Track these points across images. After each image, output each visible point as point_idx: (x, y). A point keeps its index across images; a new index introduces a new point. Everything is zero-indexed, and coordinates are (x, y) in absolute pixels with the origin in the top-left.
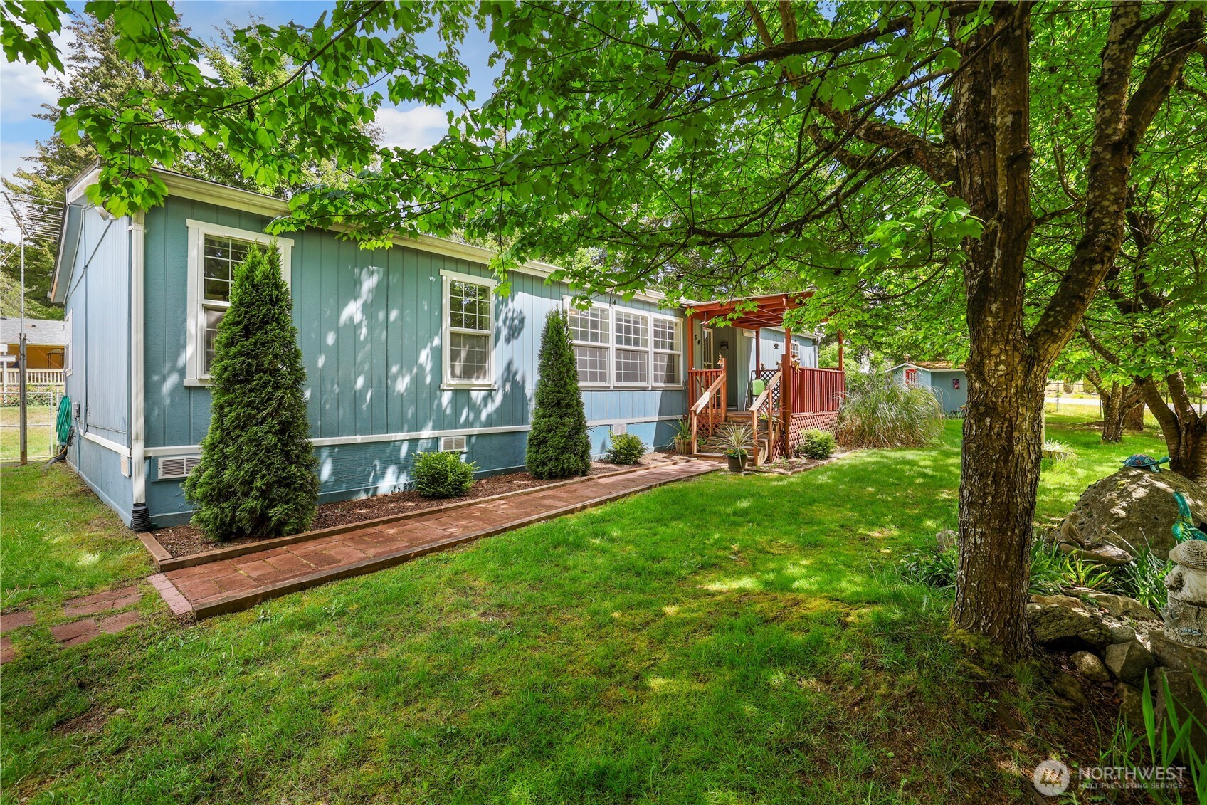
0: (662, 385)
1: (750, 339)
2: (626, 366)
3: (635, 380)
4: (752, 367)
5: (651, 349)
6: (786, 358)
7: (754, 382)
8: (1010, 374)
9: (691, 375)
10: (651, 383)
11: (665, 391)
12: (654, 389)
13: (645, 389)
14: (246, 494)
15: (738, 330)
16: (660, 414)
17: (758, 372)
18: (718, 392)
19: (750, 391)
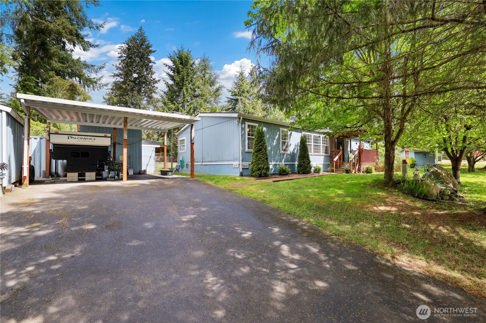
0: (324, 154)
1: (348, 141)
2: (316, 149)
3: (318, 153)
4: (349, 149)
5: (321, 145)
6: (359, 147)
7: (350, 154)
8: (389, 146)
9: (332, 151)
10: (322, 154)
11: (325, 156)
12: (322, 155)
13: (320, 155)
14: (263, 169)
15: (344, 139)
16: (324, 162)
17: (351, 152)
18: (340, 156)
19: (348, 157)
